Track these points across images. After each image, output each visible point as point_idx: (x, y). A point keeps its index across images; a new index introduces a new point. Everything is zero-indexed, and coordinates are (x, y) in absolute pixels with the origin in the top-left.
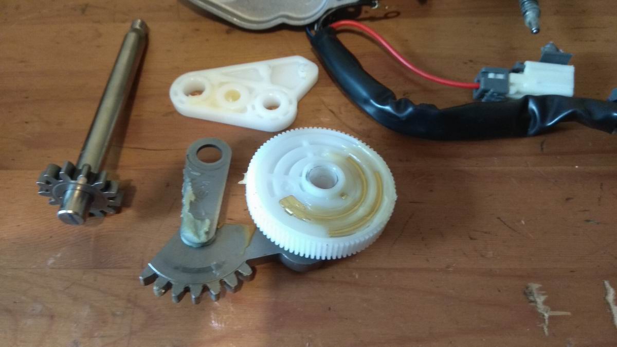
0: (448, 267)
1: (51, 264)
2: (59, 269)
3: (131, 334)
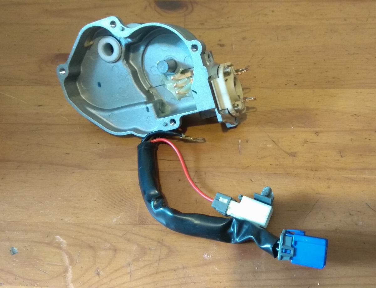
1: (115, 222)
2: (119, 224)
3: (160, 260)
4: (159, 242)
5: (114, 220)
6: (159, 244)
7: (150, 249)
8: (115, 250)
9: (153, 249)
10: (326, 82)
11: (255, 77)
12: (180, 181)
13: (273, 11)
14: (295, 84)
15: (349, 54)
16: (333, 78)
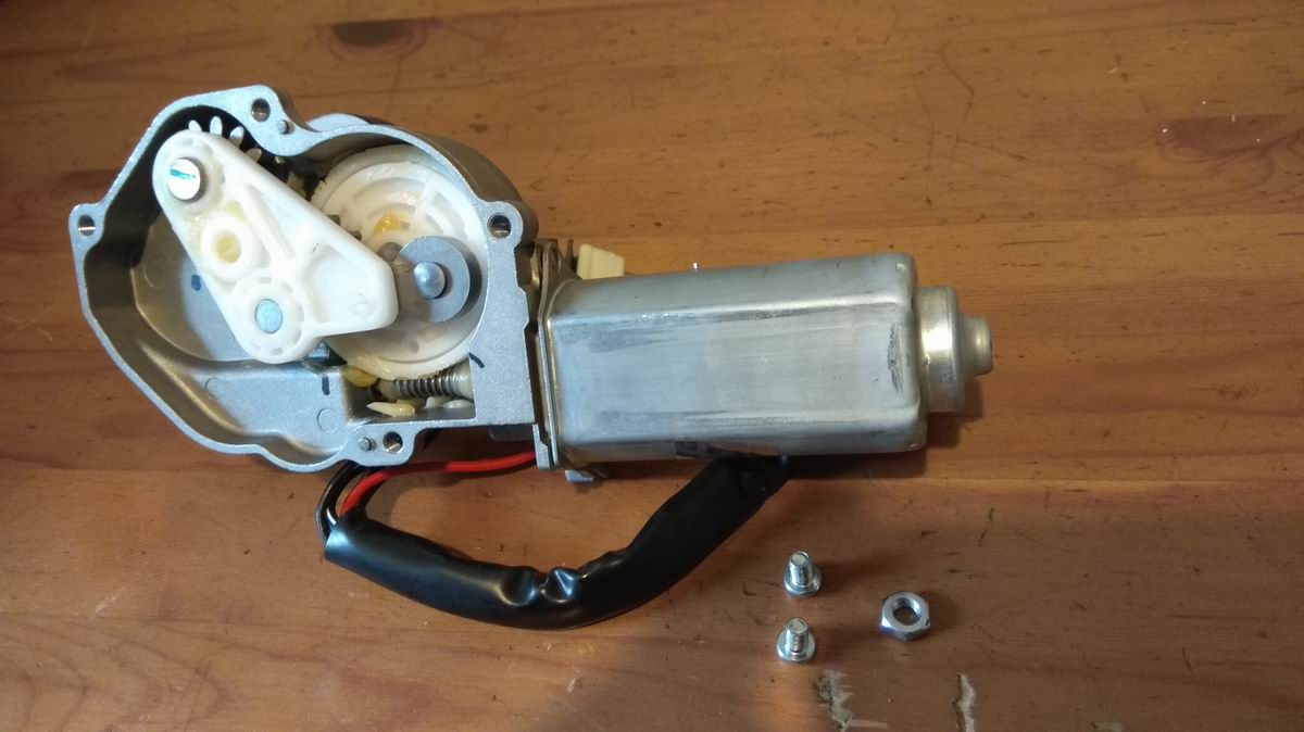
0: (698, 638)
1: (101, 611)
2: (110, 618)
3: (190, 720)
4: (198, 671)
5: (101, 607)
6: (197, 677)
7: (172, 690)
8: (85, 690)
9: (179, 688)
10: (744, 216)
11: (552, 208)
12: (291, 497)
13: (633, 32)
14: (658, 224)
15: (820, 135)
16: (766, 202)
